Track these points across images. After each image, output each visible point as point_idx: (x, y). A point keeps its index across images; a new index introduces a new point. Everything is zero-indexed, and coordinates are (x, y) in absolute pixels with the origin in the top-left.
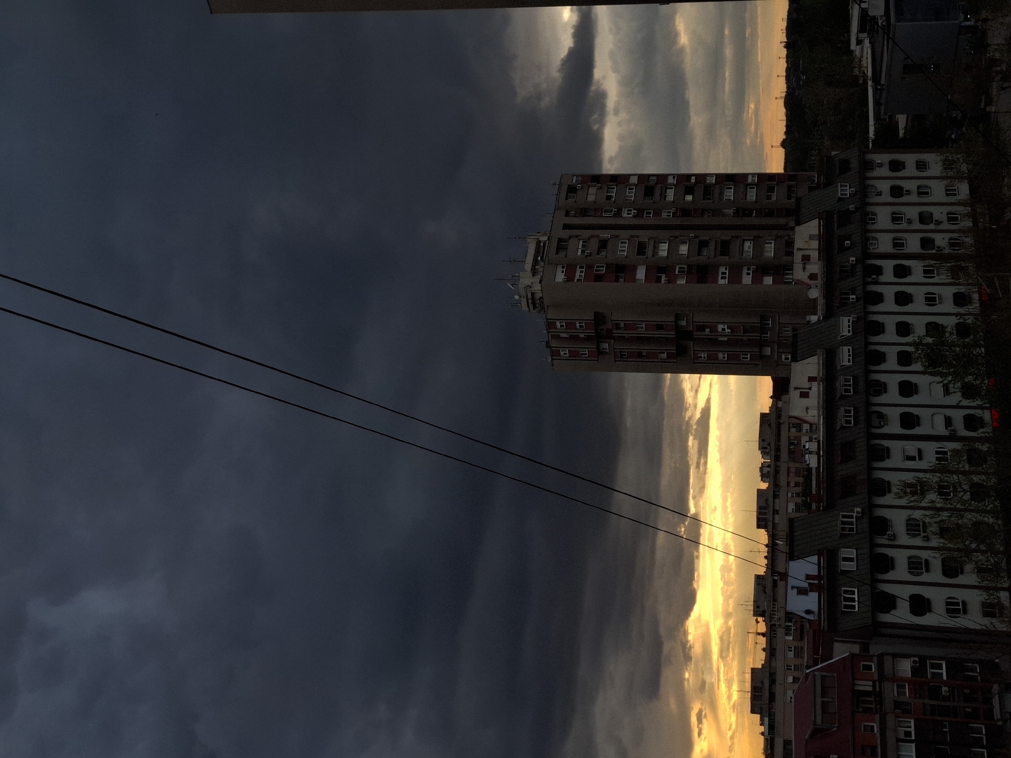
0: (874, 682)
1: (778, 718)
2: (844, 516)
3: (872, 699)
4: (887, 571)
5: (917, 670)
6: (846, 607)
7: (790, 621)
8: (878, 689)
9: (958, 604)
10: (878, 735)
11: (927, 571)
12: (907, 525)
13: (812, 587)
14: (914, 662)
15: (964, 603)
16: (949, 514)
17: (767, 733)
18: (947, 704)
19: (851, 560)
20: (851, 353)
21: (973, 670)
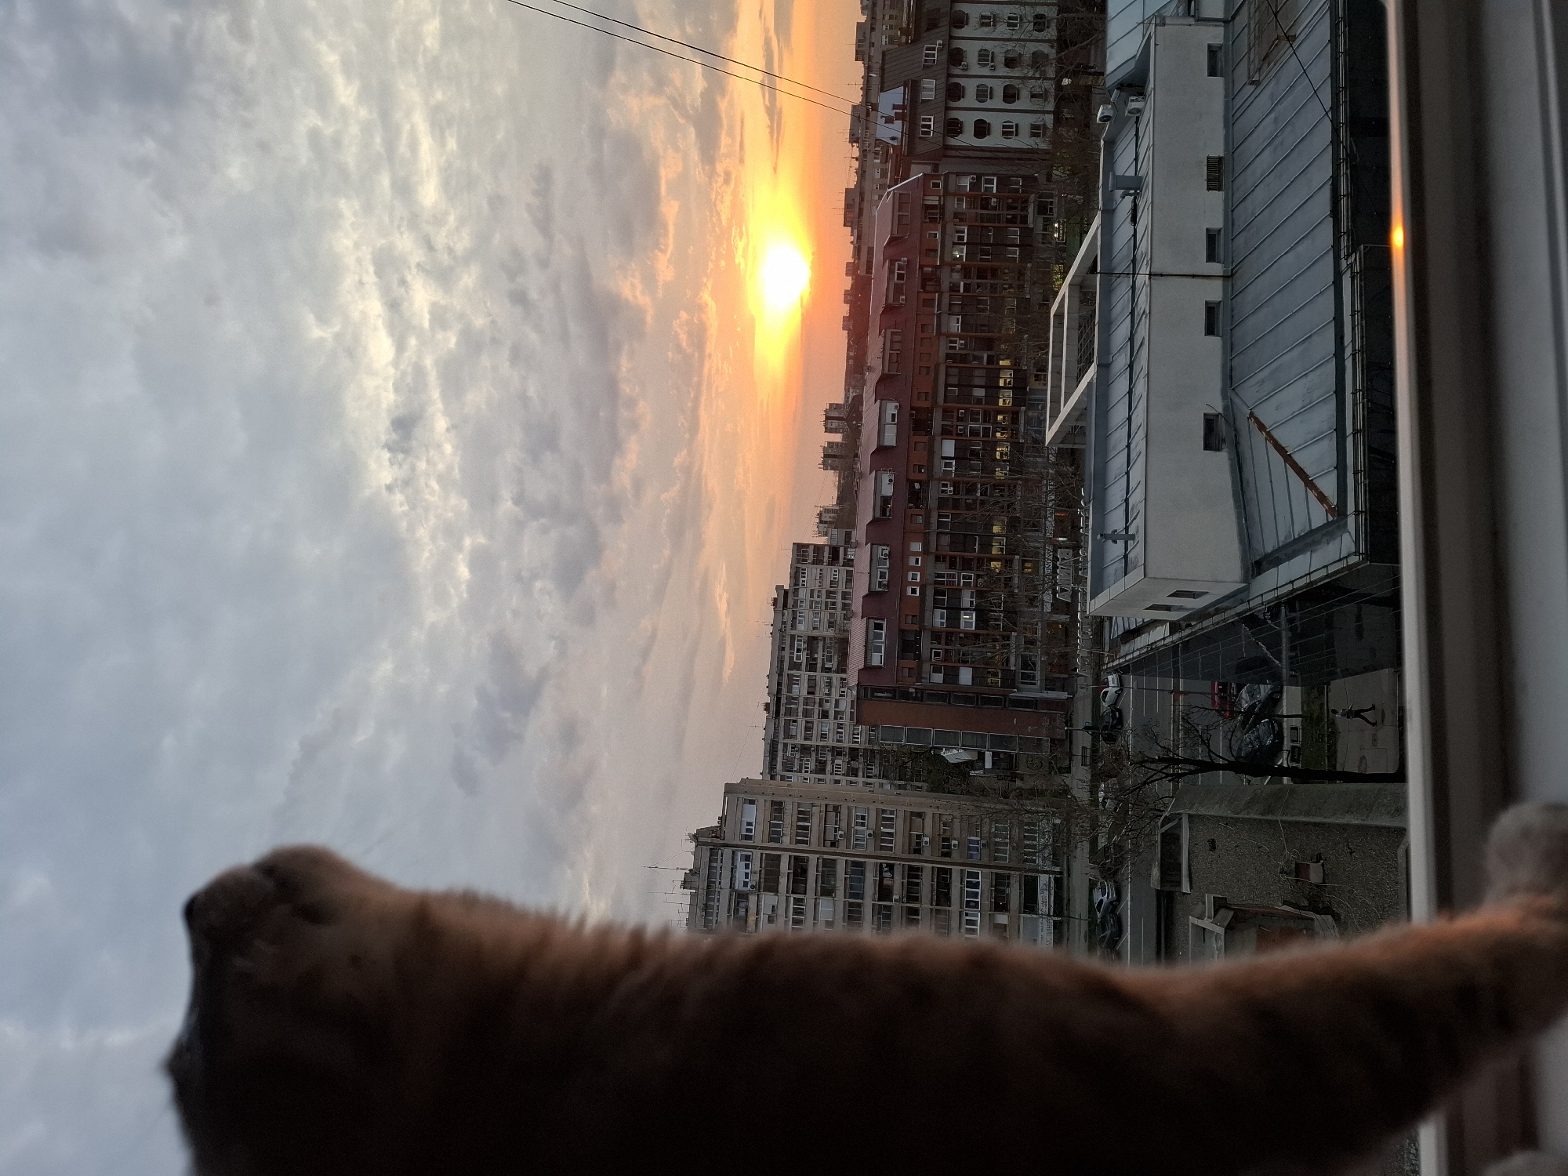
0: (940, 197)
1: (865, 230)
2: (928, 49)
3: (938, 211)
4: (959, 99)
5: (975, 186)
6: (924, 133)
7: (878, 146)
8: (942, 203)
9: (1011, 127)
10: (939, 241)
11: (991, 98)
12: (980, 55)
13: (898, 117)
14: (973, 178)
15: (1017, 125)
16: (1014, 45)
17: (855, 242)
18: (994, 212)
19: (930, 90)
21: (1017, 183)
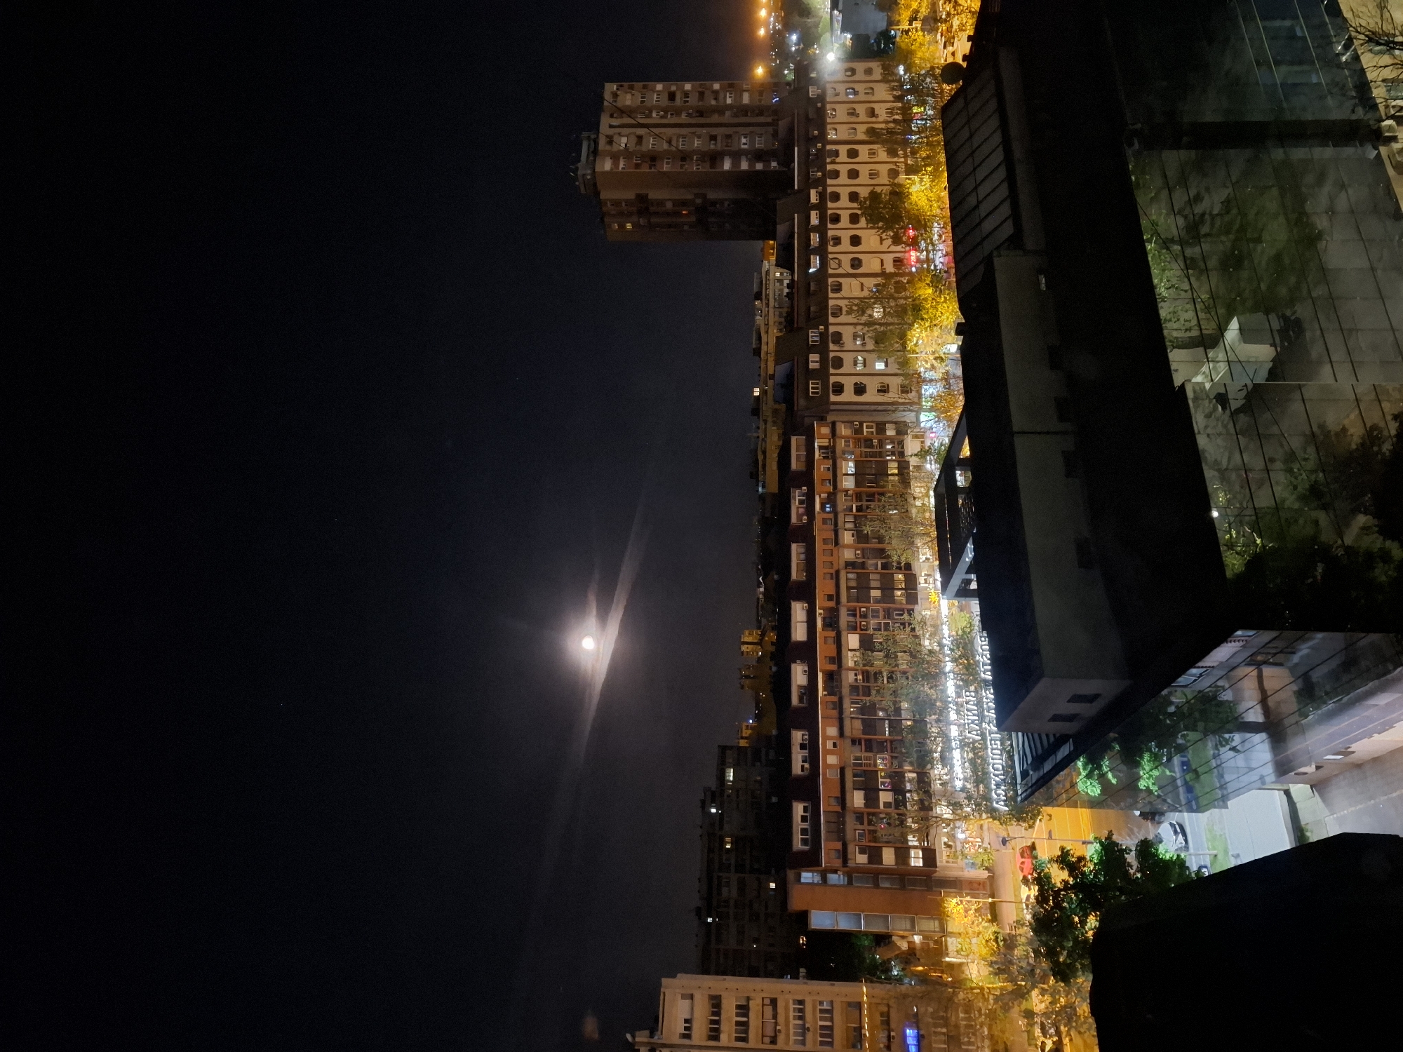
0: (830, 439)
4: (838, 368)
6: (812, 393)
8: (832, 444)
9: (884, 387)
12: (854, 336)
15: (888, 385)
18: (875, 450)
20: (818, 216)
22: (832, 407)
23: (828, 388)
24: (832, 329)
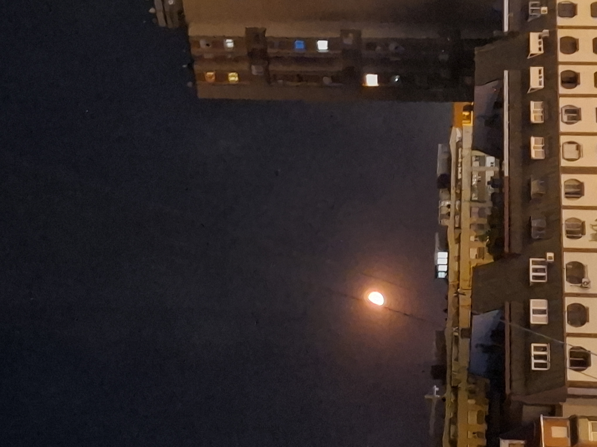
2: (534, 263)
4: (583, 323)
6: (536, 365)
19: (543, 312)
20: (542, 75)
22: (571, 391)
23: (564, 358)
24: (568, 258)
